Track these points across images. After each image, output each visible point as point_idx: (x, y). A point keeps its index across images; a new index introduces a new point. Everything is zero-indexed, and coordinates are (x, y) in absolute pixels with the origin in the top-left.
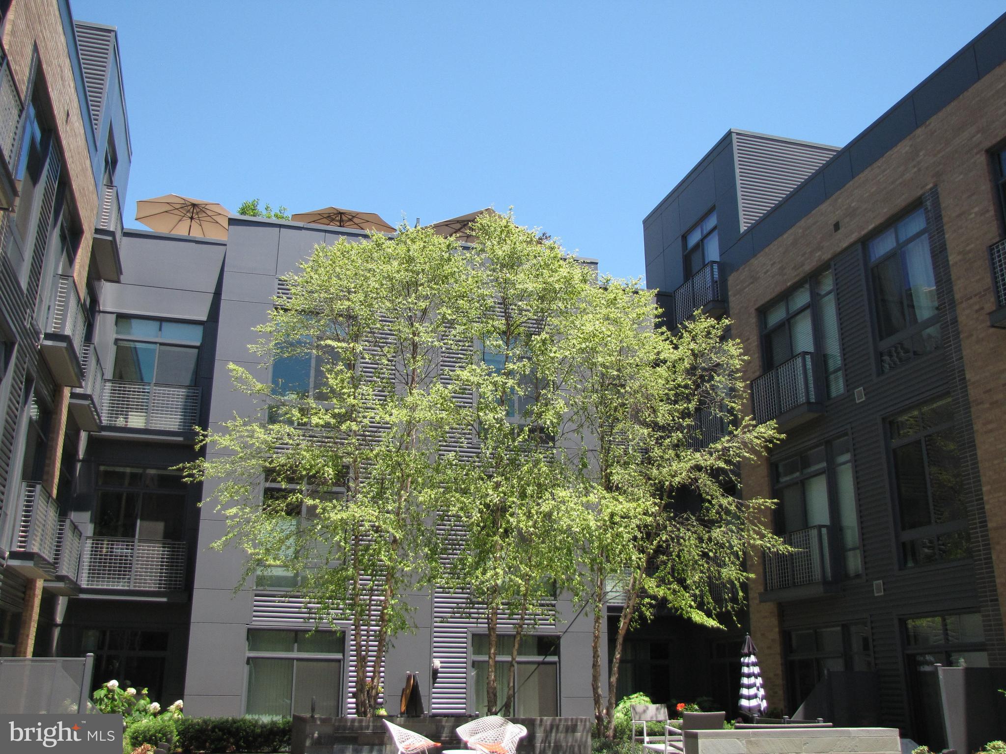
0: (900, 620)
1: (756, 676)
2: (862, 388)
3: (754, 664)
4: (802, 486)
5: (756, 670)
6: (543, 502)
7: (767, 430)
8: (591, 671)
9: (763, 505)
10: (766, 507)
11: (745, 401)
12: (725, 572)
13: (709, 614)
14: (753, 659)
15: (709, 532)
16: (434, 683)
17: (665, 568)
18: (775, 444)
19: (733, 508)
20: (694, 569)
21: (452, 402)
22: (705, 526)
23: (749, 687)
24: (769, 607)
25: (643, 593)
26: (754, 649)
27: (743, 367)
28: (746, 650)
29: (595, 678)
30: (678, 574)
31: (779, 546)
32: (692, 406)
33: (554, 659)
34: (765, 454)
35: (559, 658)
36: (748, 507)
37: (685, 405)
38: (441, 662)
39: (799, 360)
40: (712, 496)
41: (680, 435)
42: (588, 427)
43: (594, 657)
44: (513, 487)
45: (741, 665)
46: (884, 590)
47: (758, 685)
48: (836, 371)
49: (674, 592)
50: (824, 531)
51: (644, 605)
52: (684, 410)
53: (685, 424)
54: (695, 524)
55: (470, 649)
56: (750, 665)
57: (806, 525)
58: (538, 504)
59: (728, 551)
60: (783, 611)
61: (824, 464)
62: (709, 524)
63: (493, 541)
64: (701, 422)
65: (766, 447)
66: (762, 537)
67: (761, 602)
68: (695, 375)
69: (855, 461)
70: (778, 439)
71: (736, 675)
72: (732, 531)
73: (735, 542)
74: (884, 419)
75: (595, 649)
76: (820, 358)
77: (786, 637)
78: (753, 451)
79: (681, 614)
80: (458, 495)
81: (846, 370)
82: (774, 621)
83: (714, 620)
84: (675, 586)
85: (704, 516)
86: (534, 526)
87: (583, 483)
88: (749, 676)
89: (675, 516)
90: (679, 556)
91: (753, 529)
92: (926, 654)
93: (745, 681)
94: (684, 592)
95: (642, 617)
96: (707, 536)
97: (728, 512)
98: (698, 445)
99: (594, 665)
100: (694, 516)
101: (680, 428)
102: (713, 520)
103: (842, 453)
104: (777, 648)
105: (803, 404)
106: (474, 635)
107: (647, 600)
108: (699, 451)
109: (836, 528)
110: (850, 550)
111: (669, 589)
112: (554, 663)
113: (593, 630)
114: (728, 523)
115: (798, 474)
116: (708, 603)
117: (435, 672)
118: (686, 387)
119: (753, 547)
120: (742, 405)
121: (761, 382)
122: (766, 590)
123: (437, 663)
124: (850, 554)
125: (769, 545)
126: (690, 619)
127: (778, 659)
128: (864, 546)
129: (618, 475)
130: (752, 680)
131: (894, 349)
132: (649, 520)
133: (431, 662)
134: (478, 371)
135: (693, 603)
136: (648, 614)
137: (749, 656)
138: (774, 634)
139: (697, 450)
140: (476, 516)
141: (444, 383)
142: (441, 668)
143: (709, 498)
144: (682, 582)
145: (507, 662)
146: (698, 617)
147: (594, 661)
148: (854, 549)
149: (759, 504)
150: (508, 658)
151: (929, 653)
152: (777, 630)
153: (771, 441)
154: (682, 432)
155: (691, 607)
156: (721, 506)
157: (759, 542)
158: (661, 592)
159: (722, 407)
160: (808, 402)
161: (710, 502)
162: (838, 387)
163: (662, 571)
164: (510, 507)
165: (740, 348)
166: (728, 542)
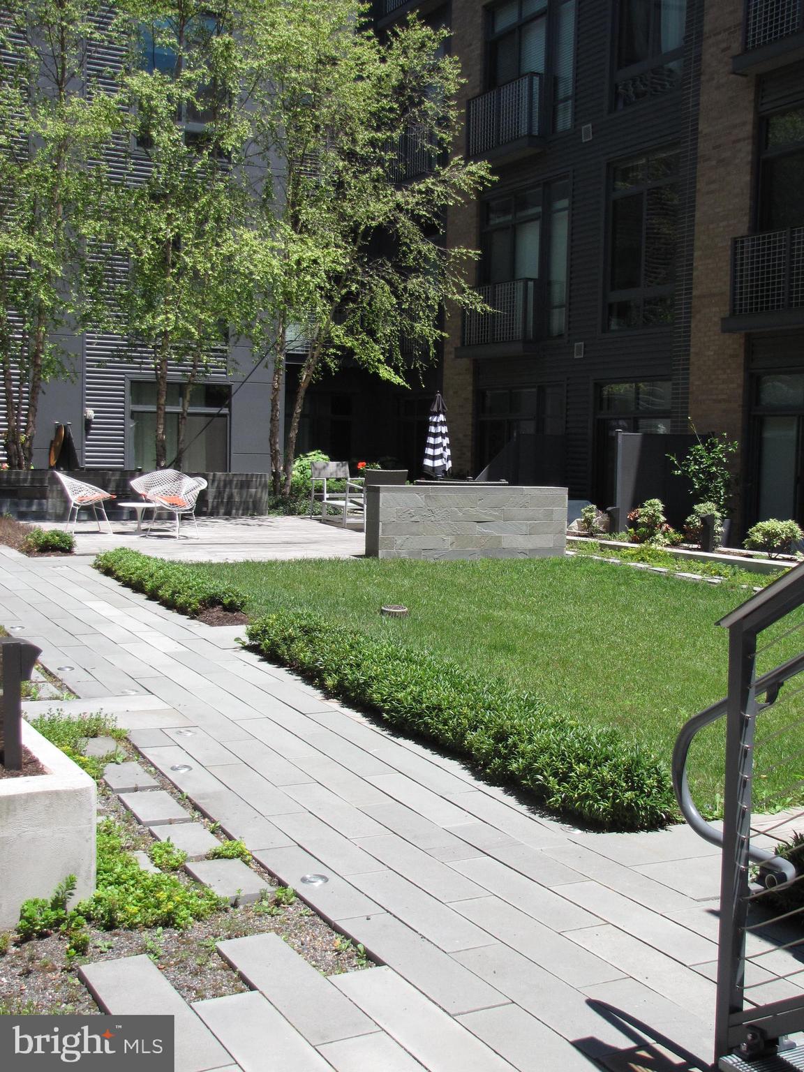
0: (596, 384)
1: (443, 436)
2: (590, 125)
3: (442, 424)
4: (513, 231)
5: (444, 429)
6: (223, 242)
7: (480, 168)
8: (269, 425)
9: (465, 255)
10: (469, 258)
11: (457, 134)
12: (418, 326)
13: (397, 372)
14: (442, 418)
15: (404, 281)
16: (88, 434)
17: (354, 317)
18: (485, 187)
19: (433, 256)
20: (386, 321)
21: (118, 115)
22: (402, 274)
23: (435, 447)
24: (465, 363)
25: (329, 342)
26: (443, 407)
27: (459, 92)
28: (435, 409)
29: (273, 434)
30: (369, 324)
31: (477, 303)
32: (396, 135)
33: (225, 411)
34: (473, 197)
35: (230, 411)
36: (448, 256)
37: (388, 134)
38: (95, 412)
39: (525, 81)
40: (411, 240)
41: (381, 171)
42: (276, 151)
43: (272, 411)
44: (189, 221)
45: (429, 423)
46: (585, 353)
47: (445, 445)
48: (566, 99)
49: (363, 343)
50: (531, 284)
51: (328, 355)
52: (386, 140)
53: (387, 157)
54: (390, 271)
55: (128, 398)
56: (439, 425)
57: (512, 276)
58: (218, 245)
59: (424, 304)
60: (478, 368)
61: (539, 209)
62: (405, 272)
63: (165, 282)
64: (406, 154)
65: (476, 190)
66: (462, 291)
67: (457, 357)
68: (403, 96)
69: (573, 209)
70: (489, 181)
71: (422, 433)
72: (429, 283)
73: (432, 293)
74: (608, 165)
75: (274, 402)
76: (550, 79)
77: (479, 396)
78: (460, 192)
79: (367, 369)
80: (127, 228)
81: (576, 101)
82: (469, 378)
83: (401, 377)
84: (364, 336)
85: (401, 261)
86: (212, 269)
87: (269, 220)
88: (435, 435)
89: (369, 260)
90: (370, 304)
91: (452, 281)
92: (621, 419)
93: (431, 440)
94: (374, 344)
95: (326, 368)
96: (402, 286)
97: (426, 260)
98: (401, 182)
99: (272, 419)
100: (391, 262)
101: (380, 162)
102: (410, 266)
103: (560, 199)
104: (469, 408)
105: (525, 136)
106: (132, 382)
107: (332, 350)
108: (401, 190)
109: (544, 282)
110: (556, 307)
111: (357, 340)
112: (224, 416)
113: (271, 381)
114: (427, 273)
115: (509, 217)
116: (397, 359)
117: (88, 422)
118: (391, 110)
119: (450, 302)
120: (454, 137)
121: (480, 101)
122: (463, 343)
123: (90, 413)
124: (556, 311)
125: (467, 302)
126: (376, 375)
127: (470, 420)
128: (570, 304)
129: (308, 213)
130: (439, 440)
131: (631, 82)
132: (340, 268)
133: (83, 411)
134: (151, 79)
135: (381, 357)
136: (332, 365)
137: (438, 416)
138: (468, 392)
139: (398, 188)
140: (147, 253)
141: (106, 90)
142: (95, 418)
143: (408, 241)
144: (371, 333)
145: (178, 413)
146: (386, 373)
147: (272, 415)
148: (561, 307)
149: (462, 254)
150: (178, 409)
151: (624, 419)
152: (470, 388)
153: (482, 184)
154: (383, 167)
155: (379, 360)
156: (420, 252)
157: (457, 297)
158: (349, 342)
159: (431, 137)
160: (530, 135)
161: (409, 247)
162: (565, 120)
163: (351, 320)
164: (186, 244)
165: (458, 68)
166: (425, 292)
